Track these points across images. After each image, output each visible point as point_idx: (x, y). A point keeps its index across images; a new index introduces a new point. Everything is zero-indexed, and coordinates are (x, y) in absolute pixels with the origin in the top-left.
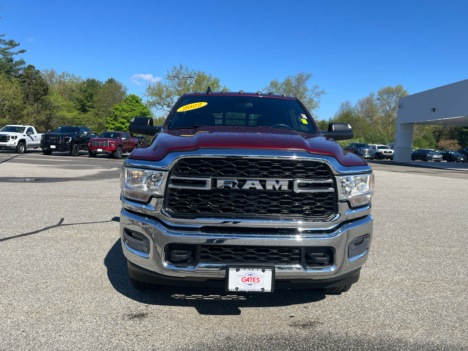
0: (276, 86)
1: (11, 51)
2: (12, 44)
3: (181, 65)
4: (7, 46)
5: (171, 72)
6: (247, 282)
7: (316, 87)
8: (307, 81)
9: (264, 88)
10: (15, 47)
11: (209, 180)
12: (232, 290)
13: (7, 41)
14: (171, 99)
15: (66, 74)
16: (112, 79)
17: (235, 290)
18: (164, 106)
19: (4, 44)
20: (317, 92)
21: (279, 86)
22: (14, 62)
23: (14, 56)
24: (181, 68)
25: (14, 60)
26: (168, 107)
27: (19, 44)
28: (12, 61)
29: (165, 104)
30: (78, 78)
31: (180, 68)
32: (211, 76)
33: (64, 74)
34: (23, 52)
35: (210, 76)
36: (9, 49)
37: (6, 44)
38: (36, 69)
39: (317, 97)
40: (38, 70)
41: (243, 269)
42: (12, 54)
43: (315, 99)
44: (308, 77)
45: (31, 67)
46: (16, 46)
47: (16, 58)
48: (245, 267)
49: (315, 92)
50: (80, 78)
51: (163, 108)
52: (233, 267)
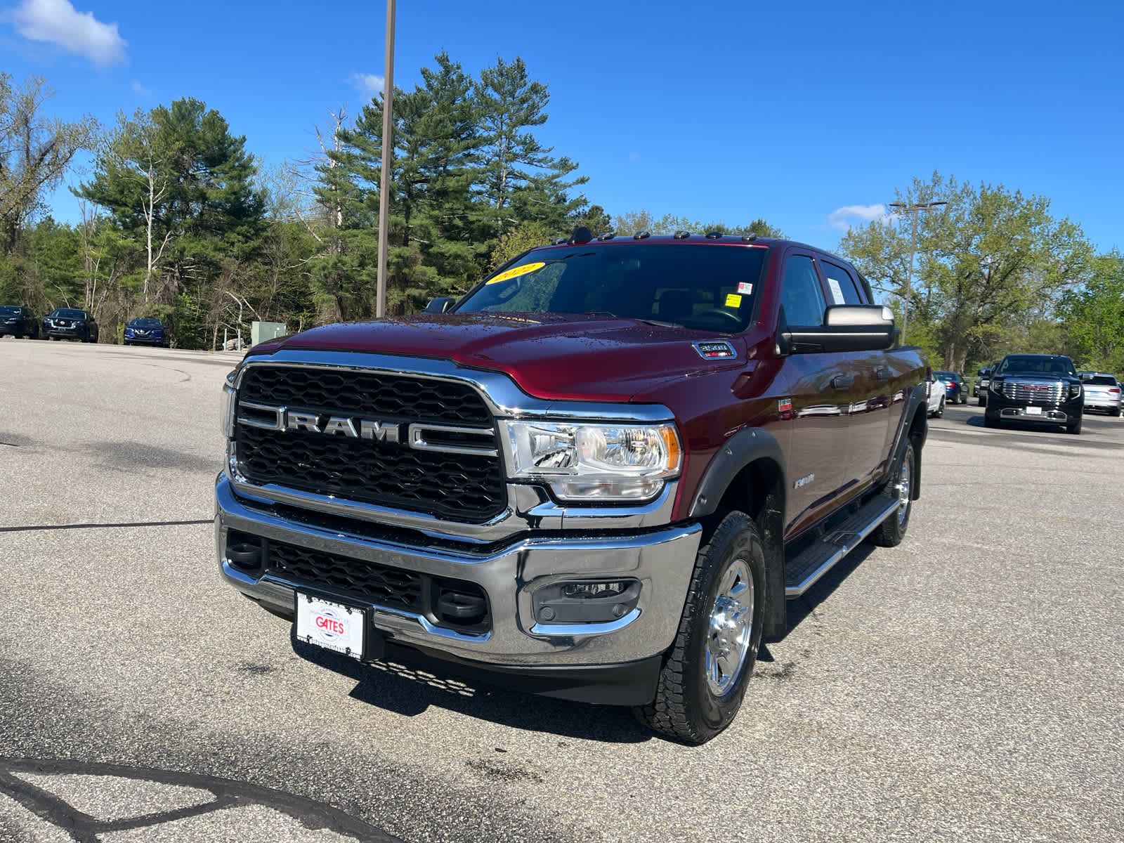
1: (564, 179)
2: (565, 166)
3: (935, 173)
4: (556, 172)
5: (905, 194)
6: (324, 628)
10: (570, 172)
12: (302, 639)
13: (556, 161)
14: (902, 262)
15: (669, 220)
16: (759, 223)
17: (305, 640)
18: (884, 280)
19: (551, 167)
22: (567, 203)
23: (568, 191)
24: (937, 181)
25: (567, 198)
26: (893, 281)
27: (578, 164)
28: (565, 201)
29: (884, 276)
30: (693, 226)
31: (933, 181)
32: (1021, 195)
33: (666, 219)
34: (582, 181)
35: (1018, 196)
36: (558, 176)
37: (554, 167)
38: (605, 213)
40: (608, 216)
41: (317, 600)
42: (565, 186)
45: (596, 210)
46: (571, 169)
47: (572, 194)
48: (321, 596)
50: (698, 226)
51: (879, 286)
52: (304, 591)
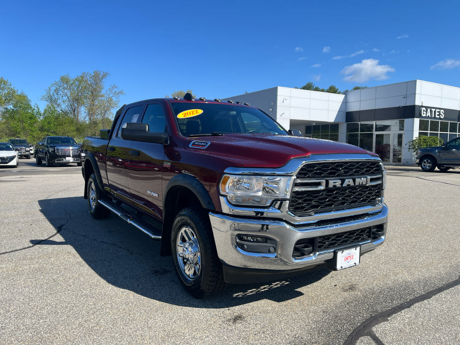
0: (67, 82)
7: (114, 86)
8: (104, 80)
9: (54, 83)
11: (324, 182)
20: (116, 92)
21: (71, 82)
39: (116, 97)
41: (346, 250)
43: (114, 99)
44: (104, 76)
49: (114, 91)
52: (340, 250)
